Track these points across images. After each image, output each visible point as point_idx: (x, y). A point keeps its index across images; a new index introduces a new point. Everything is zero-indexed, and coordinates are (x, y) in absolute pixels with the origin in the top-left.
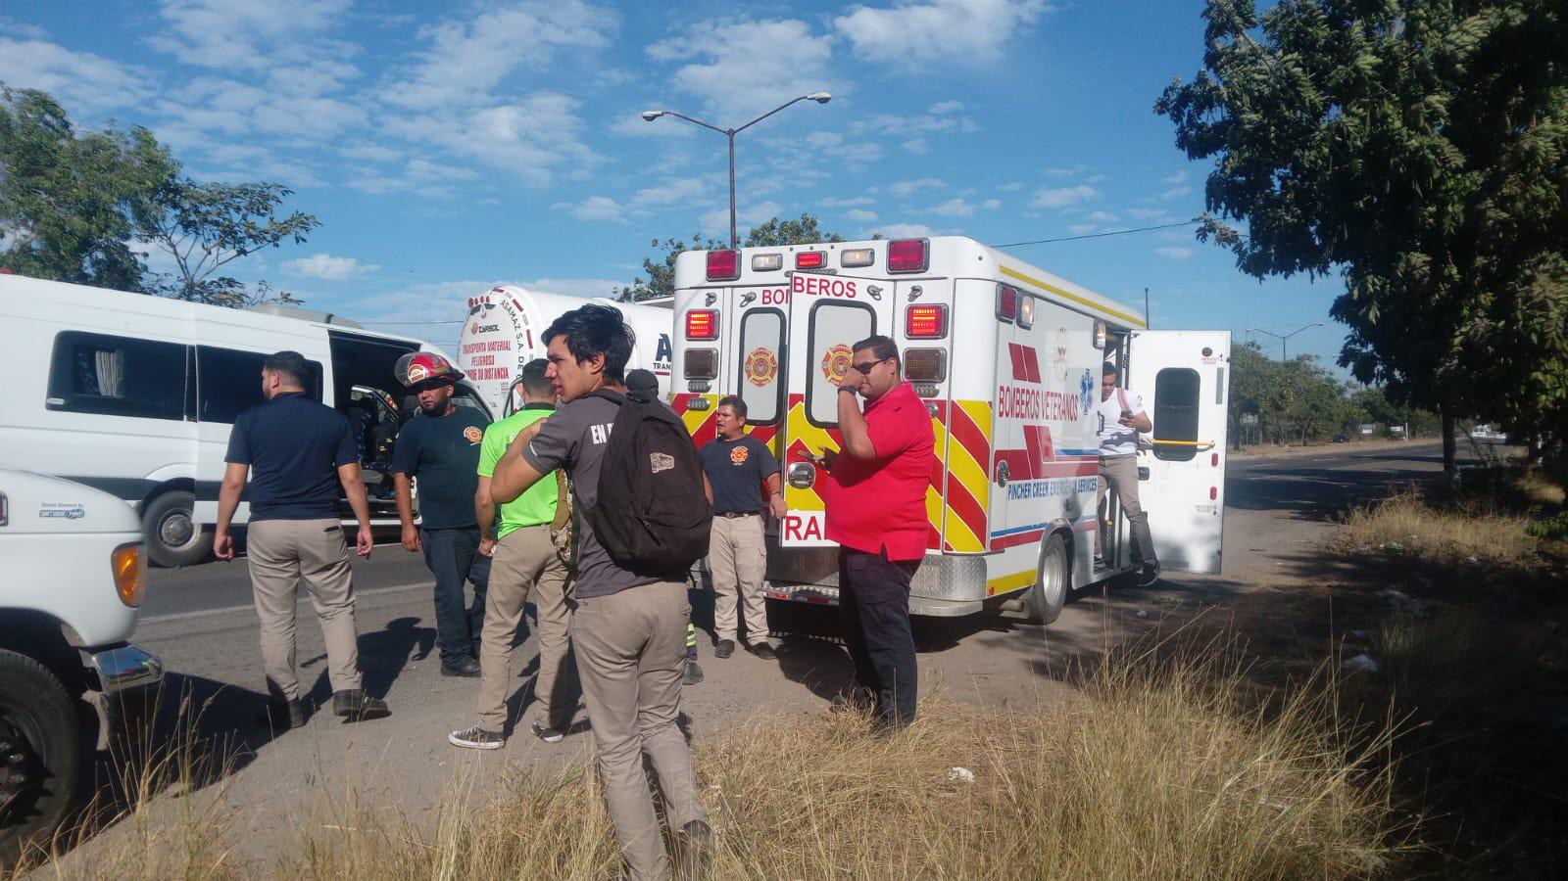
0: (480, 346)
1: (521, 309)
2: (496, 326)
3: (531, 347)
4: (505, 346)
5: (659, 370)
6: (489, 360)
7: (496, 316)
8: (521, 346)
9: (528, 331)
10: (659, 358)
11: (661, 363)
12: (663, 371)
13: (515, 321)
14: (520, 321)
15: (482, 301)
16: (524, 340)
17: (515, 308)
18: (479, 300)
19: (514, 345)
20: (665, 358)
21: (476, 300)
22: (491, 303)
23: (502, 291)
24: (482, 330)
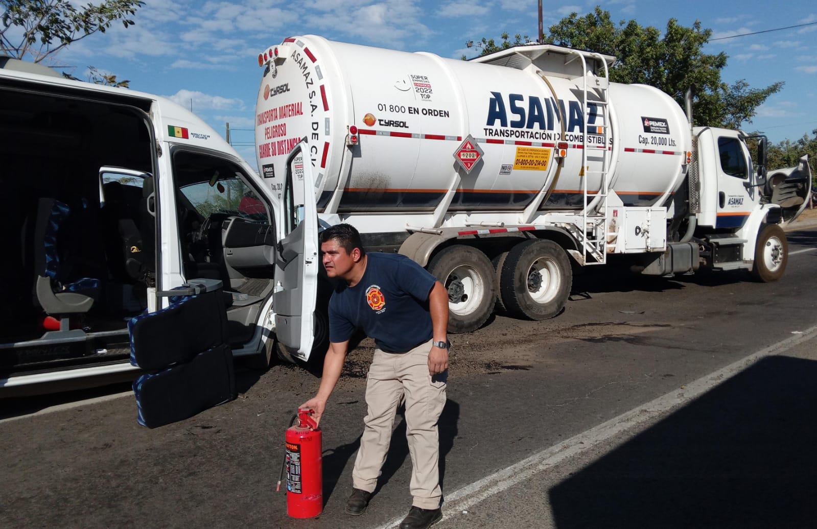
0: (271, 114)
1: (313, 59)
2: (286, 85)
3: (326, 108)
4: (296, 110)
5: (491, 138)
6: (280, 130)
7: (289, 73)
8: (314, 107)
9: (322, 88)
10: (490, 122)
11: (494, 128)
12: (496, 138)
13: (307, 75)
14: (313, 75)
15: (271, 56)
16: (318, 100)
17: (307, 59)
18: (268, 55)
19: (306, 108)
20: (498, 122)
21: (265, 55)
22: (280, 55)
23: (293, 41)
24: (273, 93)
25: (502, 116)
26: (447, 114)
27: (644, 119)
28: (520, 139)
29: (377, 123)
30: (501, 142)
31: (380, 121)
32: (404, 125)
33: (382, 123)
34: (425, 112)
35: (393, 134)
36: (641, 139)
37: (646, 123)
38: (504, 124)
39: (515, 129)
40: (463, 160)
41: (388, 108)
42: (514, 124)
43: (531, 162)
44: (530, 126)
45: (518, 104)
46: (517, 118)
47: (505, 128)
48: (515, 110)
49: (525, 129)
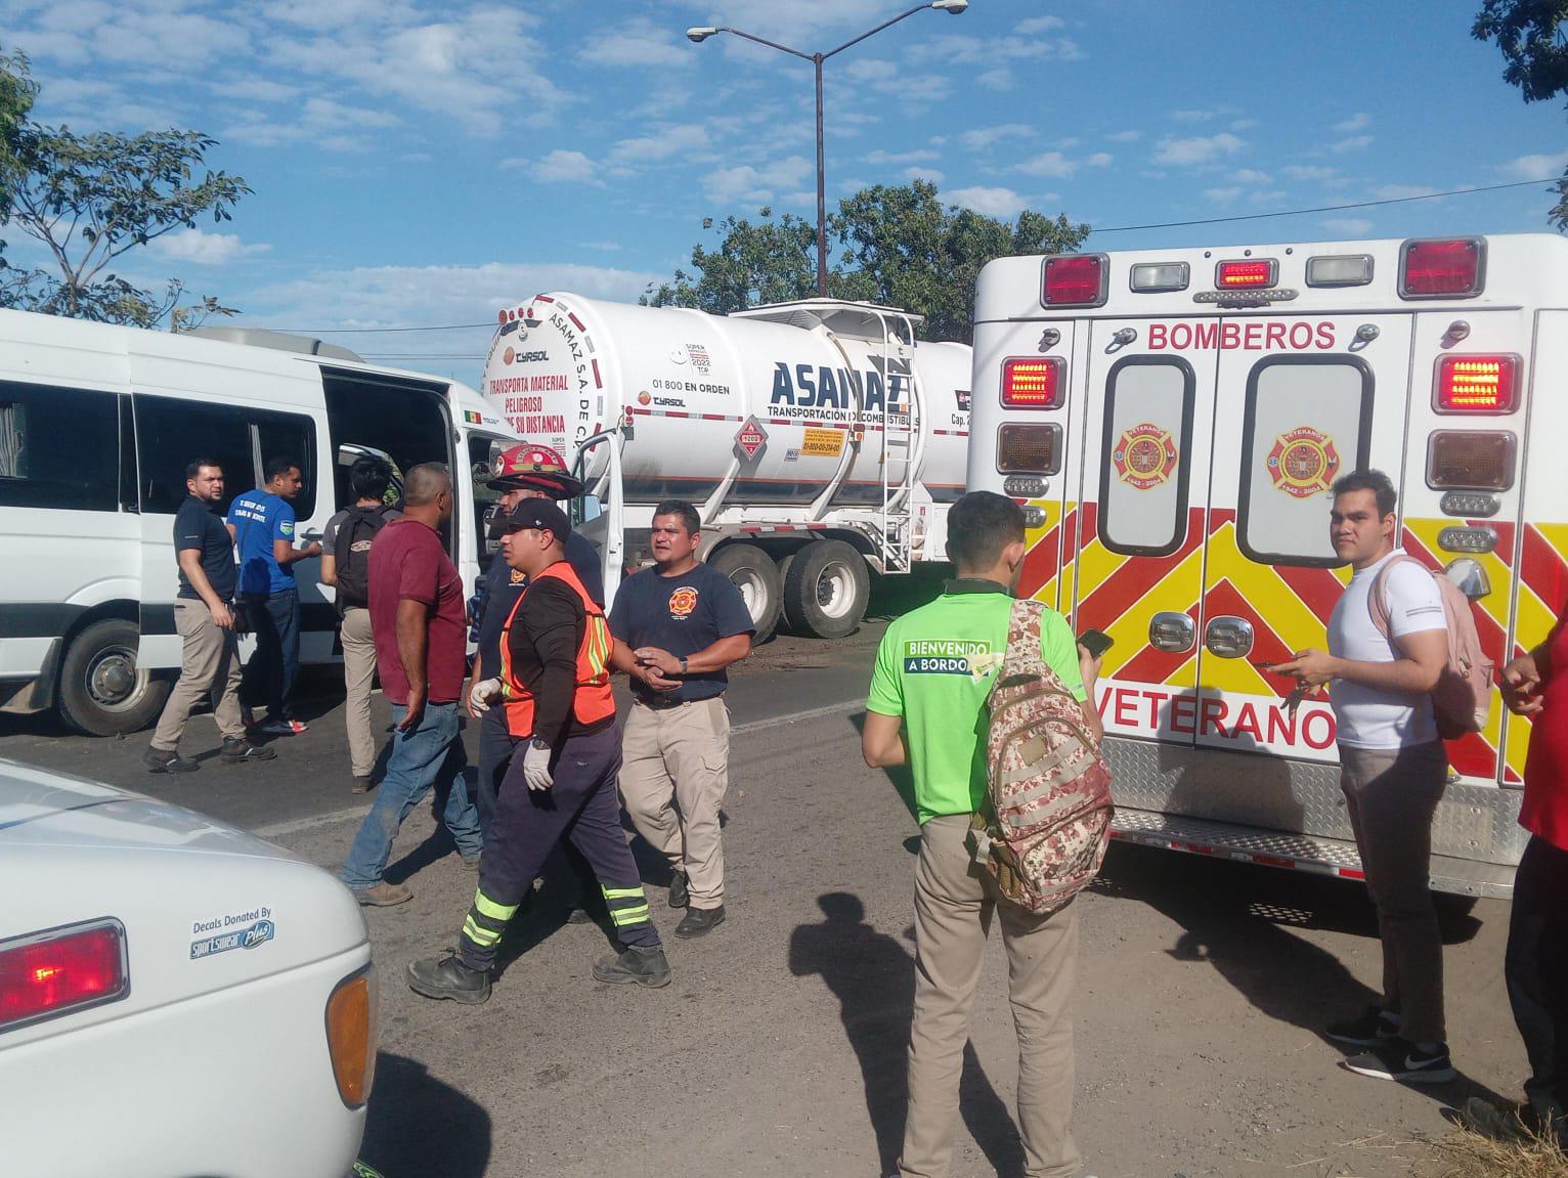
0: (517, 384)
1: (582, 329)
2: (544, 353)
3: (599, 385)
4: (559, 384)
5: (776, 417)
6: (536, 404)
7: (543, 338)
8: (584, 383)
9: (594, 362)
10: (775, 399)
11: (779, 406)
12: (782, 417)
13: (574, 346)
14: (582, 346)
15: (521, 316)
16: (588, 375)
17: (572, 326)
18: (516, 314)
19: (573, 382)
20: (784, 399)
21: (512, 313)
22: (535, 318)
23: (550, 301)
24: (520, 358)
25: (788, 392)
26: (727, 390)
27: (958, 393)
28: (809, 419)
29: (652, 401)
30: (787, 423)
31: (656, 399)
32: (681, 404)
33: (658, 401)
34: (703, 388)
35: (669, 414)
36: (955, 419)
37: (962, 399)
38: (791, 401)
39: (803, 408)
40: (745, 444)
41: (664, 384)
42: (802, 401)
43: (822, 447)
44: (820, 403)
45: (807, 376)
46: (806, 394)
47: (792, 407)
48: (804, 384)
49: (814, 407)
